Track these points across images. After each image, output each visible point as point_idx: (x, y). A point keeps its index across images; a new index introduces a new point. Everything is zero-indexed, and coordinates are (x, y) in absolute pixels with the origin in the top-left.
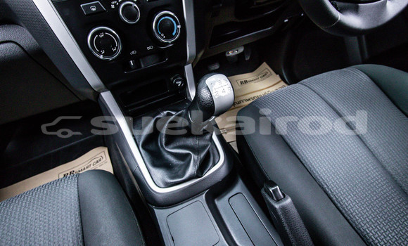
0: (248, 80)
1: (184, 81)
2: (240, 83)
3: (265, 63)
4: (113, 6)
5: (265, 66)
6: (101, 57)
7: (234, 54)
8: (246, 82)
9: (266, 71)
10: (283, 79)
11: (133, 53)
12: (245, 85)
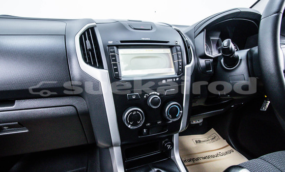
0: (201, 140)
1: (172, 145)
2: (195, 143)
3: (213, 129)
4: (145, 97)
5: (212, 131)
6: (129, 126)
7: (196, 123)
8: (200, 141)
9: (215, 135)
10: (230, 144)
11: (148, 124)
12: (199, 144)
